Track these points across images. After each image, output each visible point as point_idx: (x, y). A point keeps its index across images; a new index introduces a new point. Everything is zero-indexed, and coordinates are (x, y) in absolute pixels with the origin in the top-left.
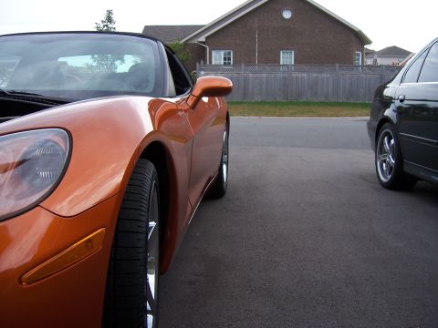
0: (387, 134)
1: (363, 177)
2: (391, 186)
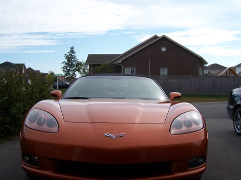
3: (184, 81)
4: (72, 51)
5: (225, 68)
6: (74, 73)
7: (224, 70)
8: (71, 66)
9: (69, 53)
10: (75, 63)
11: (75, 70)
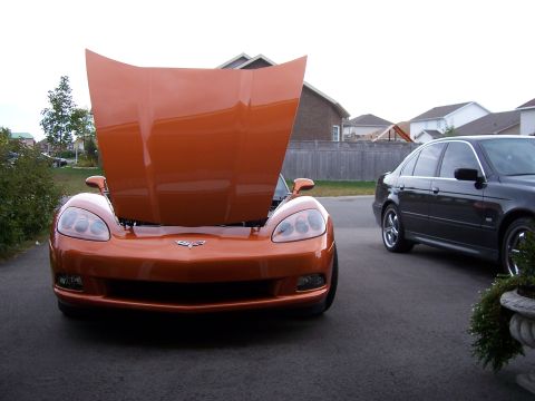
0: (391, 212)
1: (372, 246)
2: (395, 250)
3: (303, 152)
4: (64, 87)
5: (389, 124)
6: (67, 135)
7: (386, 128)
8: (62, 118)
9: (57, 89)
10: (68, 112)
11: (70, 128)
